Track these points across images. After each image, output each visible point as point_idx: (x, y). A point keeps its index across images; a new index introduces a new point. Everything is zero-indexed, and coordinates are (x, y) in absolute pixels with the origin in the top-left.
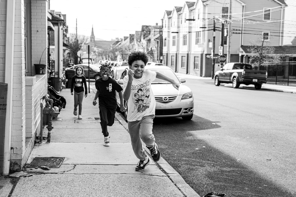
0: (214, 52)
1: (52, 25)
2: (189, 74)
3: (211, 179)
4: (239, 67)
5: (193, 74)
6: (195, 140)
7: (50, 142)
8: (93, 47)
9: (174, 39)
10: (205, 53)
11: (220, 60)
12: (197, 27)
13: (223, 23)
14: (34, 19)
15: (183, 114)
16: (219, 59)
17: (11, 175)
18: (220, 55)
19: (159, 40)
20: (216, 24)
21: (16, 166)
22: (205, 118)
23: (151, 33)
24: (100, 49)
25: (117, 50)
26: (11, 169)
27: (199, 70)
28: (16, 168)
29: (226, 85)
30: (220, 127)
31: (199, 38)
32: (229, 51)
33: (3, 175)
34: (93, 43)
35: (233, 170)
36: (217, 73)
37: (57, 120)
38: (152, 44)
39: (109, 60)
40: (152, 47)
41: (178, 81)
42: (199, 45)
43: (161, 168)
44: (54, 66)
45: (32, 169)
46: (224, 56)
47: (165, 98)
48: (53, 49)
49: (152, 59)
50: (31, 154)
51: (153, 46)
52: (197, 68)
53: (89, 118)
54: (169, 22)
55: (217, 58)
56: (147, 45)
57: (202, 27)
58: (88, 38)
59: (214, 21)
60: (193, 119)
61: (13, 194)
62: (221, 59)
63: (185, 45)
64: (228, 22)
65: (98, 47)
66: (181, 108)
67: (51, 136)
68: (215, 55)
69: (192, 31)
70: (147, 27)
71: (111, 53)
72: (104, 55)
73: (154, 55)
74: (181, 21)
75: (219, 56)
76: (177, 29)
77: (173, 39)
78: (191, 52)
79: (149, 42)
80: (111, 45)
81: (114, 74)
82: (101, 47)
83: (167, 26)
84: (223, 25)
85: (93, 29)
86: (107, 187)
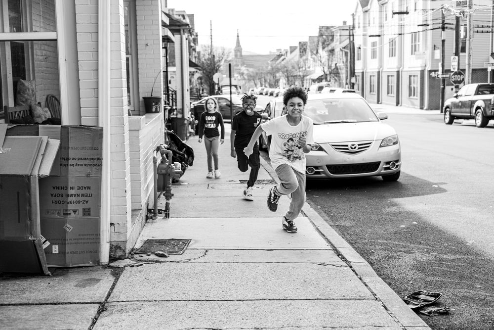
0: (443, 66)
1: (170, 34)
2: (401, 106)
3: (422, 272)
4: (487, 91)
5: (407, 106)
6: (400, 213)
7: (169, 217)
8: (240, 66)
9: (374, 46)
10: (429, 68)
11: (453, 80)
12: (414, 25)
13: (458, 15)
14: (142, 25)
15: (382, 171)
16: (452, 78)
17: (111, 264)
18: (453, 72)
19: (348, 50)
20: (446, 18)
21: (118, 251)
22: (422, 178)
23: (335, 39)
24: (251, 70)
25: (278, 70)
26: (112, 255)
27: (419, 98)
28: (119, 253)
29: (465, 122)
30: (445, 191)
31: (417, 43)
32: (469, 64)
33: (100, 264)
34: (240, 60)
35: (459, 259)
36: (447, 103)
37: (180, 184)
38: (337, 58)
39: (265, 87)
40: (336, 62)
41: (375, 117)
42: (417, 55)
43: (340, 255)
44: (176, 99)
45: (142, 256)
46: (461, 72)
47: (353, 145)
48: (174, 72)
49: (338, 83)
50: (141, 235)
51: (339, 60)
52: (414, 95)
53: (230, 181)
54: (364, 19)
55: (448, 76)
56: (328, 60)
57: (421, 24)
58: (231, 52)
59: (443, 14)
60: (401, 179)
61: (114, 290)
62: (455, 77)
63: (392, 56)
64: (466, 14)
65: (248, 66)
66: (380, 162)
67: (170, 209)
68: (445, 71)
69: (405, 33)
70: (328, 28)
71: (269, 75)
72: (257, 78)
73: (341, 75)
74: (385, 16)
75: (452, 74)
76: (379, 29)
77: (373, 48)
78: (403, 68)
79: (331, 54)
80: (269, 62)
81: (271, 109)
82: (253, 65)
83: (361, 25)
84: (458, 19)
85: (238, 36)
86: (254, 280)
